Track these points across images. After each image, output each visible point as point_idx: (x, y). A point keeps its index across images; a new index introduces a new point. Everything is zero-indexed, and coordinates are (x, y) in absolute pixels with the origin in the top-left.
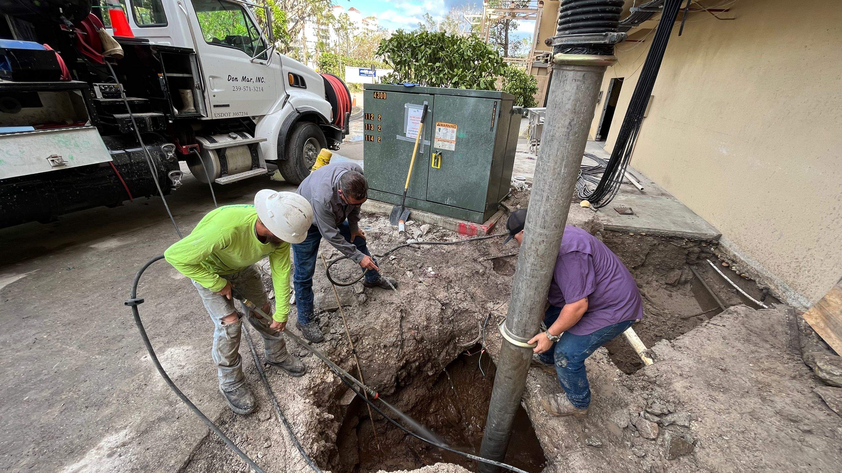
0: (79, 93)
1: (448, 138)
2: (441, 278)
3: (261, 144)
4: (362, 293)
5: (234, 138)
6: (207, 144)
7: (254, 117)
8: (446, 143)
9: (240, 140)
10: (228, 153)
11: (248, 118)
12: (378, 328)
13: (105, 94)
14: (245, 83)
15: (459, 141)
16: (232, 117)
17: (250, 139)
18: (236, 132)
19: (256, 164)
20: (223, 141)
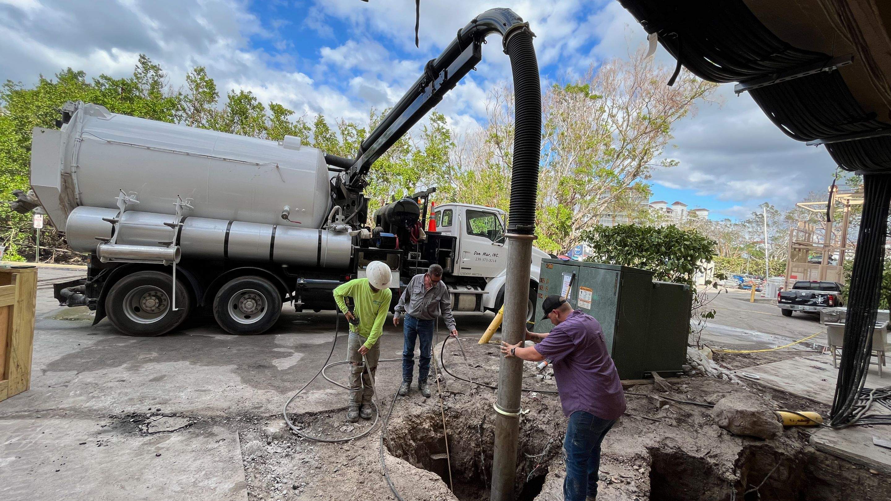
0: (399, 255)
1: (587, 299)
2: (539, 403)
3: (485, 296)
4: (476, 389)
5: (469, 289)
6: (451, 290)
7: (486, 278)
8: (585, 303)
9: (472, 290)
10: (461, 297)
11: (482, 279)
12: (470, 411)
13: (412, 257)
14: (485, 257)
15: (593, 302)
16: (471, 275)
17: (479, 291)
18: (472, 286)
19: (477, 308)
20: (461, 289)
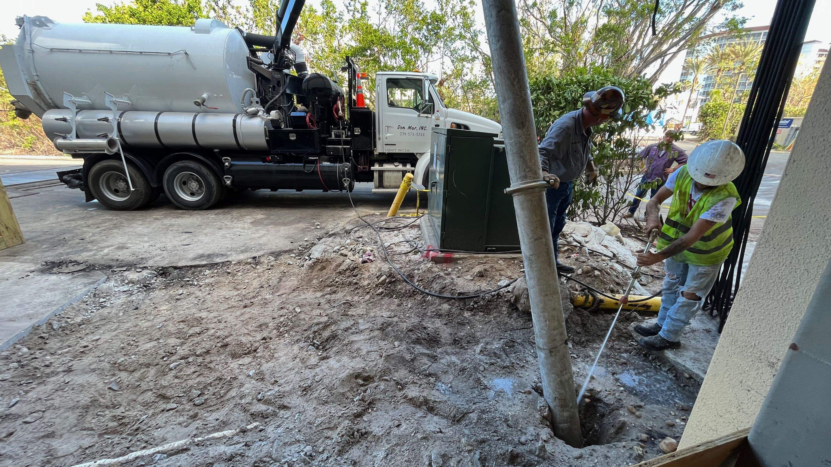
5: (396, 166)
6: (376, 167)
7: (417, 154)
9: (400, 167)
14: (410, 131)
17: (408, 168)
18: (399, 163)
